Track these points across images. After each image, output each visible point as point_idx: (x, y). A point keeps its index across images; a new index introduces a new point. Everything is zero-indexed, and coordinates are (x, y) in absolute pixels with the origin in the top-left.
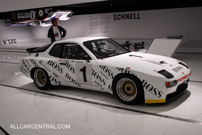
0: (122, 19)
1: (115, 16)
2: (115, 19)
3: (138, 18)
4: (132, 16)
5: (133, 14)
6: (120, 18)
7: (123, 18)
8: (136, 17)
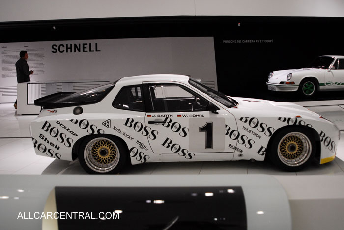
0: (67, 52)
1: (54, 47)
2: (54, 51)
3: (97, 51)
4: (86, 47)
5: (87, 44)
6: (64, 51)
7: (69, 50)
8: (93, 48)
